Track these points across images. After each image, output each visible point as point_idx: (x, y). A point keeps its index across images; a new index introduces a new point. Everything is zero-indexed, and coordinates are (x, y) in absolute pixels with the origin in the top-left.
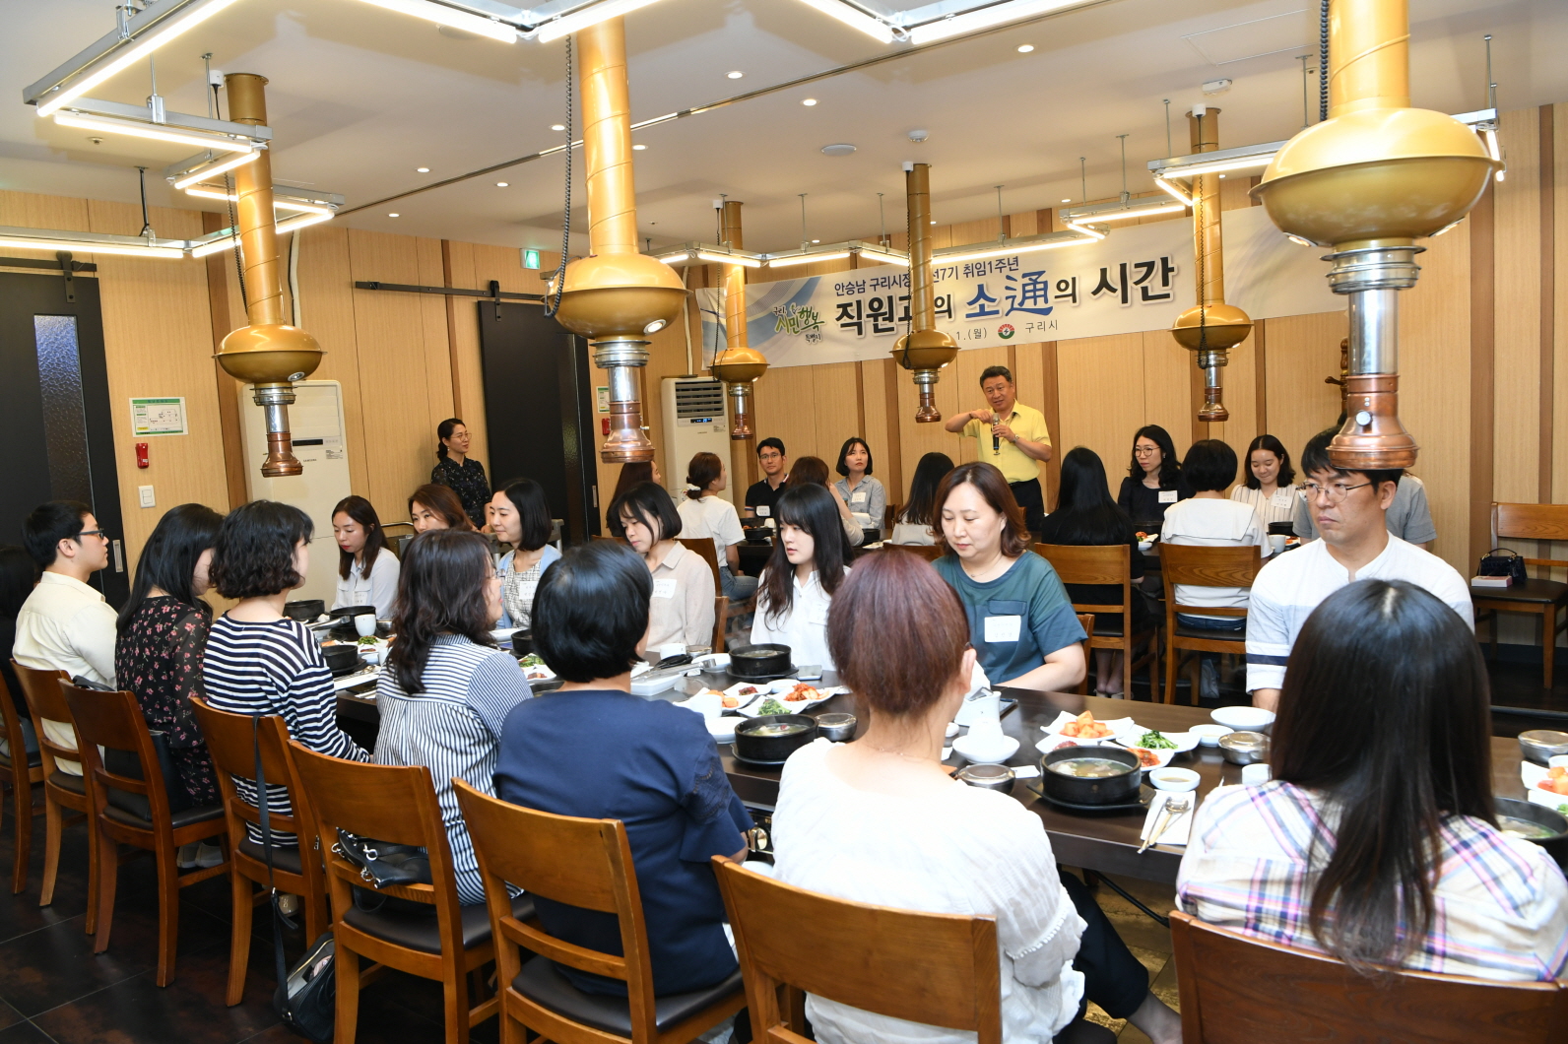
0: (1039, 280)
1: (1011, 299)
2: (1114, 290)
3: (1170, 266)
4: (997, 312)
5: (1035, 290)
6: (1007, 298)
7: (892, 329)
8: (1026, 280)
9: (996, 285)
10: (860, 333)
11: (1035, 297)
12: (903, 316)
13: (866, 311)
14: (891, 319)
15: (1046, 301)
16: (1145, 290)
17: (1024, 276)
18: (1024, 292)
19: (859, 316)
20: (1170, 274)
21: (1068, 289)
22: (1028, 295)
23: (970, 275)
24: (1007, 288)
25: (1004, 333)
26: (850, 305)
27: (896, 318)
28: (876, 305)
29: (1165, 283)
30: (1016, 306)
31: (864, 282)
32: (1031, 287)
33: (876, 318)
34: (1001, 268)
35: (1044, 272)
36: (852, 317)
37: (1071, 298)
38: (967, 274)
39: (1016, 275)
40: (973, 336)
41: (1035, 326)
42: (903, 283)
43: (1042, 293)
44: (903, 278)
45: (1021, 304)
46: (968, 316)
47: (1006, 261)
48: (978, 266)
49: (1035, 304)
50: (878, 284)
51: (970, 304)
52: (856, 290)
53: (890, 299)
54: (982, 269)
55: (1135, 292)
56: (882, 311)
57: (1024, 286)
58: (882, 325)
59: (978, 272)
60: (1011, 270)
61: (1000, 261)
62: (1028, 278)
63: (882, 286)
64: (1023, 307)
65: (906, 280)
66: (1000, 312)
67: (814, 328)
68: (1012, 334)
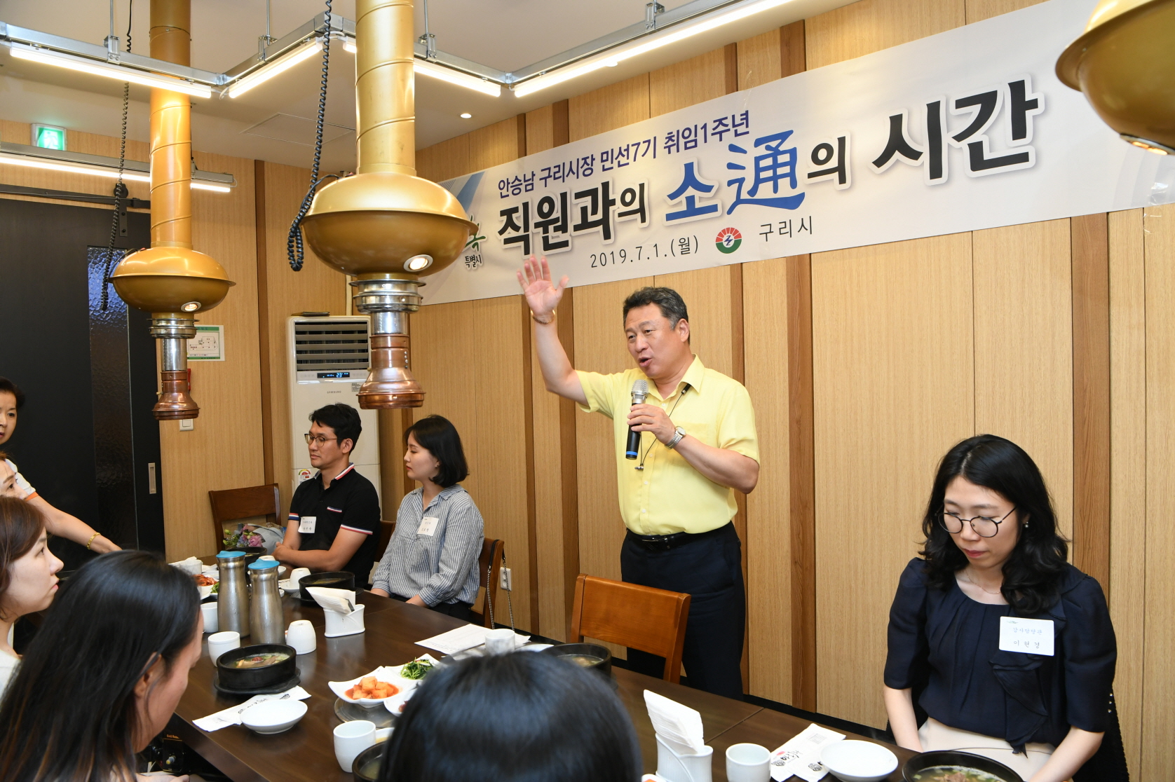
0: (781, 148)
1: (736, 185)
2: (915, 155)
3: (1028, 97)
4: (714, 208)
5: (775, 166)
6: (730, 183)
7: (565, 244)
8: (762, 150)
9: (713, 161)
10: (527, 250)
11: (775, 178)
12: (579, 222)
13: (535, 218)
14: (564, 228)
15: (794, 184)
16: (976, 149)
17: (758, 143)
18: (758, 170)
19: (526, 227)
20: (1029, 114)
21: (832, 160)
22: (763, 175)
23: (674, 149)
24: (731, 166)
25: (725, 244)
26: (516, 210)
27: (570, 227)
28: (546, 208)
29: (1019, 131)
30: (744, 195)
31: (533, 175)
32: (769, 162)
33: (546, 231)
34: (720, 133)
35: (791, 132)
36: (517, 228)
37: (836, 175)
38: (669, 147)
39: (746, 142)
40: (677, 249)
41: (775, 228)
42: (581, 171)
43: (787, 169)
44: (581, 162)
45: (753, 191)
46: (670, 217)
47: (729, 122)
48: (687, 133)
49: (776, 190)
50: (550, 176)
51: (673, 196)
52: (523, 187)
53: (564, 196)
54: (692, 137)
55: (956, 156)
56: (554, 216)
57: (758, 160)
58: (553, 238)
59: (686, 143)
60: (737, 135)
61: (720, 121)
62: (764, 145)
63: (555, 179)
64: (756, 197)
65: (586, 167)
66: (719, 208)
67: (473, 247)
68: (737, 244)
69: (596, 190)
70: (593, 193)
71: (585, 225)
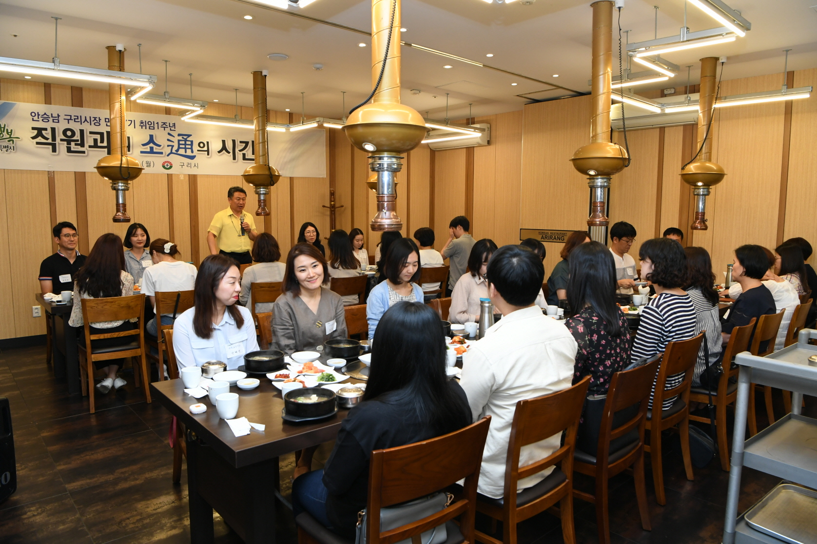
0: (188, 139)
1: (171, 147)
2: (229, 152)
4: (162, 153)
5: (185, 144)
6: (168, 146)
7: (84, 152)
8: (180, 138)
9: (161, 137)
10: (54, 150)
11: (186, 149)
12: (93, 144)
13: (60, 136)
14: (82, 145)
15: (192, 152)
16: (244, 155)
17: (179, 135)
18: (179, 144)
19: (54, 138)
21: (205, 148)
22: (181, 146)
23: (144, 127)
24: (168, 140)
25: (166, 166)
26: (46, 129)
27: (86, 145)
28: (69, 133)
29: (254, 153)
30: (174, 151)
31: (59, 116)
32: (183, 142)
33: (69, 143)
34: (164, 128)
35: (191, 135)
36: (47, 139)
37: (206, 152)
38: (141, 126)
39: (175, 134)
40: (145, 165)
41: (185, 164)
42: (93, 123)
43: (190, 147)
44: (92, 119)
45: (177, 151)
46: (142, 152)
47: (168, 124)
48: (149, 123)
49: (186, 152)
50: (71, 119)
51: (144, 145)
52: (51, 119)
53: (82, 132)
54: (152, 125)
55: (239, 155)
56: (75, 138)
57: (179, 141)
58: (74, 148)
59: (149, 127)
60: (171, 130)
61: (164, 123)
62: (181, 137)
63: (75, 121)
64: (178, 153)
65: (95, 121)
66: (164, 153)
67: (9, 141)
68: (171, 167)
69: (103, 133)
70: (102, 134)
71: (95, 145)
